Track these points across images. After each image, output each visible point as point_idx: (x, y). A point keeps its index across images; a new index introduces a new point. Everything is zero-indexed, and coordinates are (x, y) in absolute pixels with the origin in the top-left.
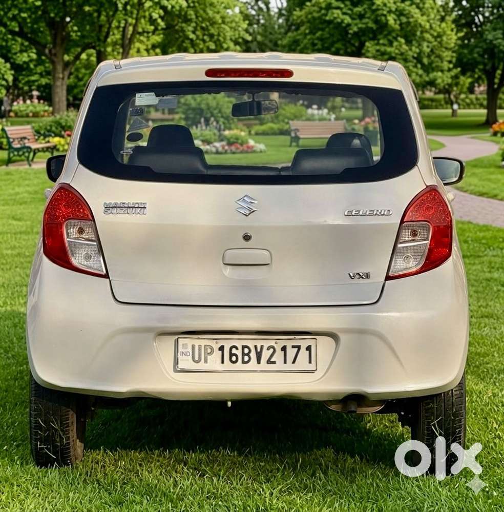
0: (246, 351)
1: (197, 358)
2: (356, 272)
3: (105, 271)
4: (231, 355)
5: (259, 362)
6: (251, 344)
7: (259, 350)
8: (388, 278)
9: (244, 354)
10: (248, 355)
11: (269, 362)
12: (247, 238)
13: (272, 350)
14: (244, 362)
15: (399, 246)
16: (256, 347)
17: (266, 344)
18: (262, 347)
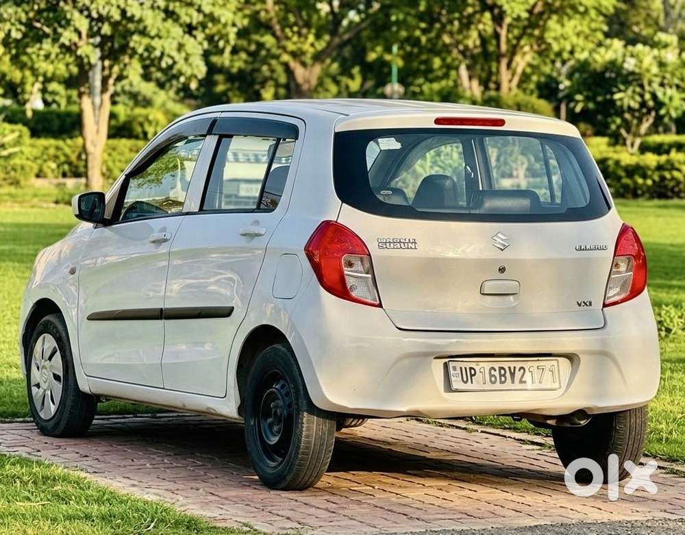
0: (503, 372)
1: (465, 380)
2: (583, 301)
3: (378, 302)
4: (491, 376)
5: (513, 382)
6: (506, 366)
7: (512, 371)
8: (605, 306)
9: (501, 376)
10: (504, 375)
11: (521, 382)
12: (502, 270)
13: (522, 371)
14: (501, 382)
15: (613, 276)
16: (510, 368)
17: (518, 365)
18: (515, 368)
